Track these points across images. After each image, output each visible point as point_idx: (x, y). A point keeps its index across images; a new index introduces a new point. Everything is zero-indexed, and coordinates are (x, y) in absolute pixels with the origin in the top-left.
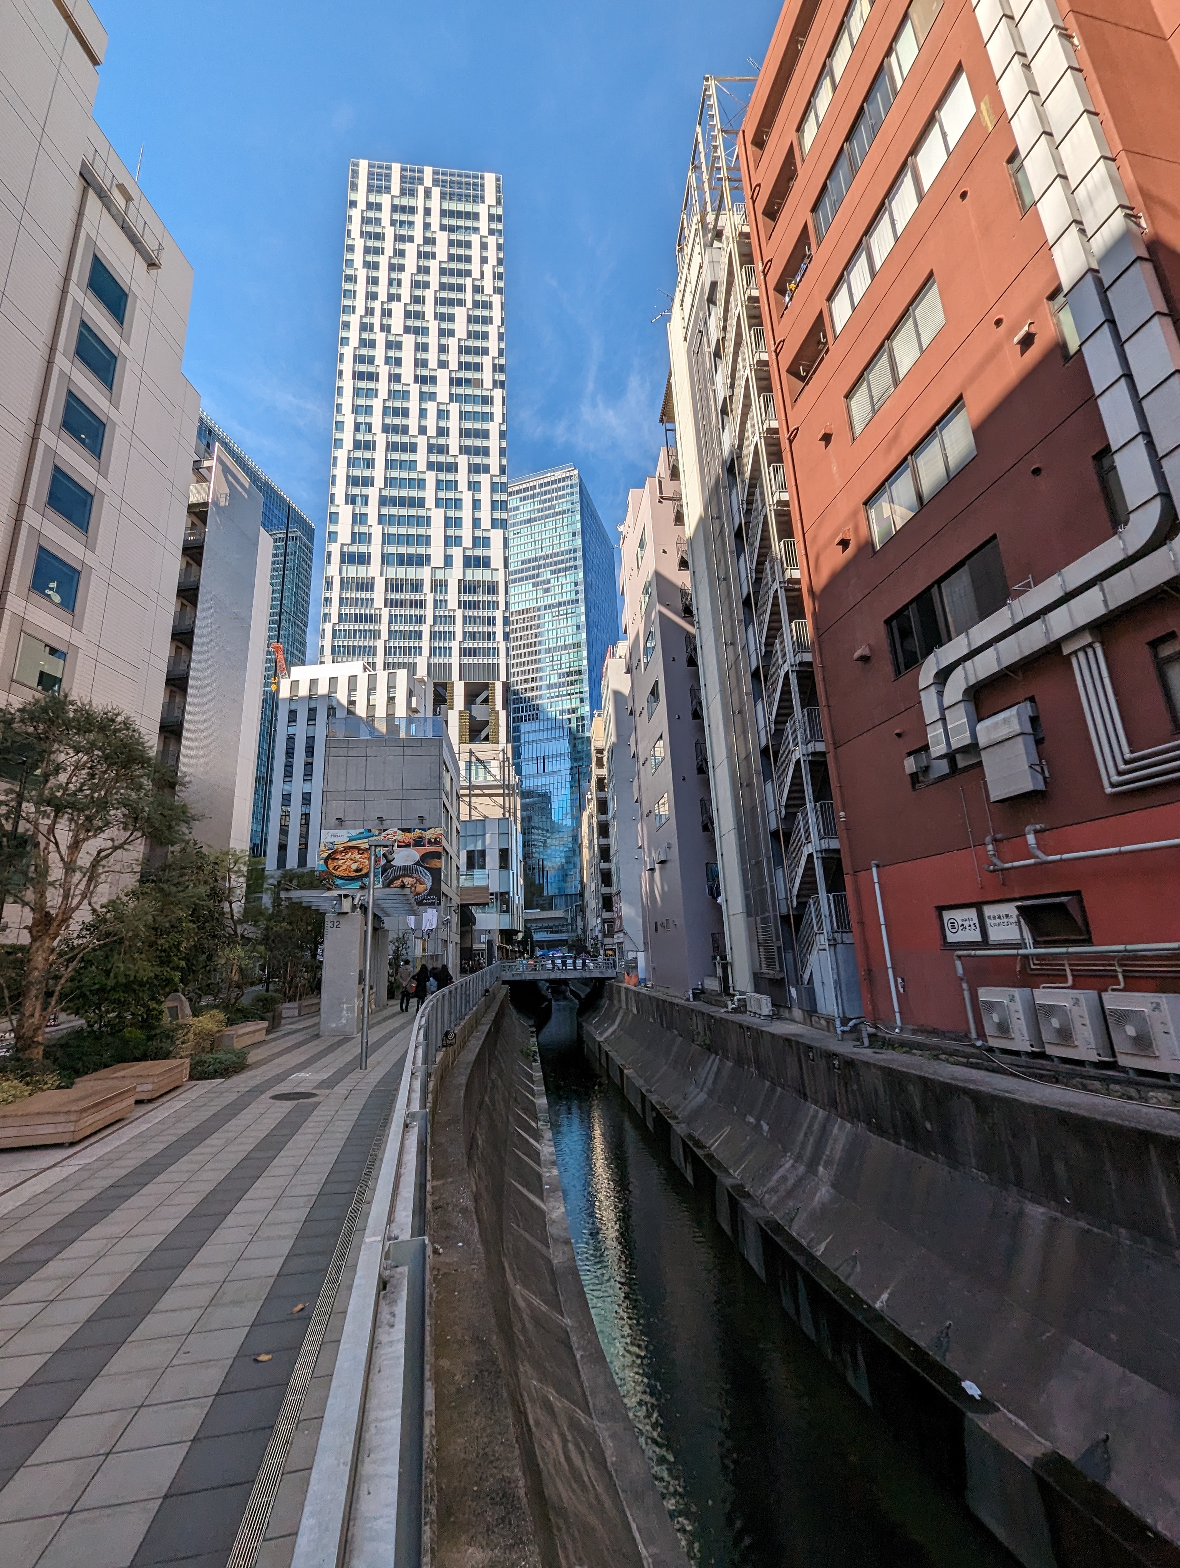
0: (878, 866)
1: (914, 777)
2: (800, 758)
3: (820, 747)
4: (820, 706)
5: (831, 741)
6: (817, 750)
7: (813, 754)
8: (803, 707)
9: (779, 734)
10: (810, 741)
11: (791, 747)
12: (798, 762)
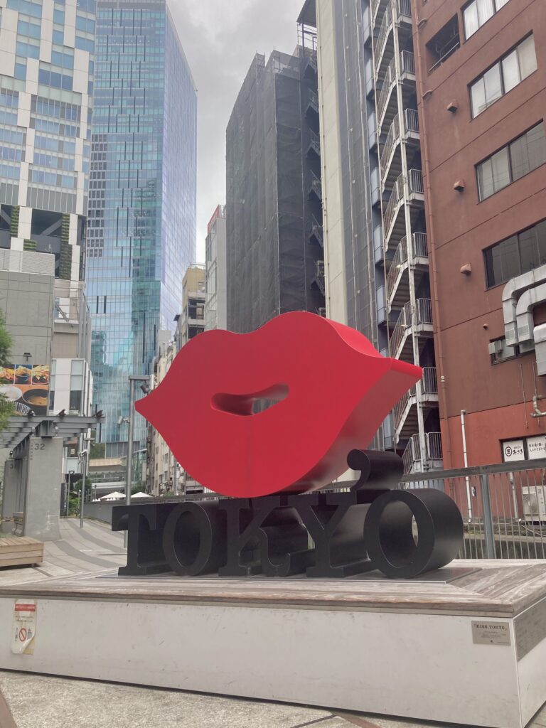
0: (464, 414)
1: (493, 356)
2: (412, 334)
3: (427, 328)
4: (432, 299)
5: (438, 325)
6: (425, 330)
7: (422, 332)
8: (417, 297)
9: (395, 314)
10: (420, 323)
11: (405, 325)
12: (410, 337)
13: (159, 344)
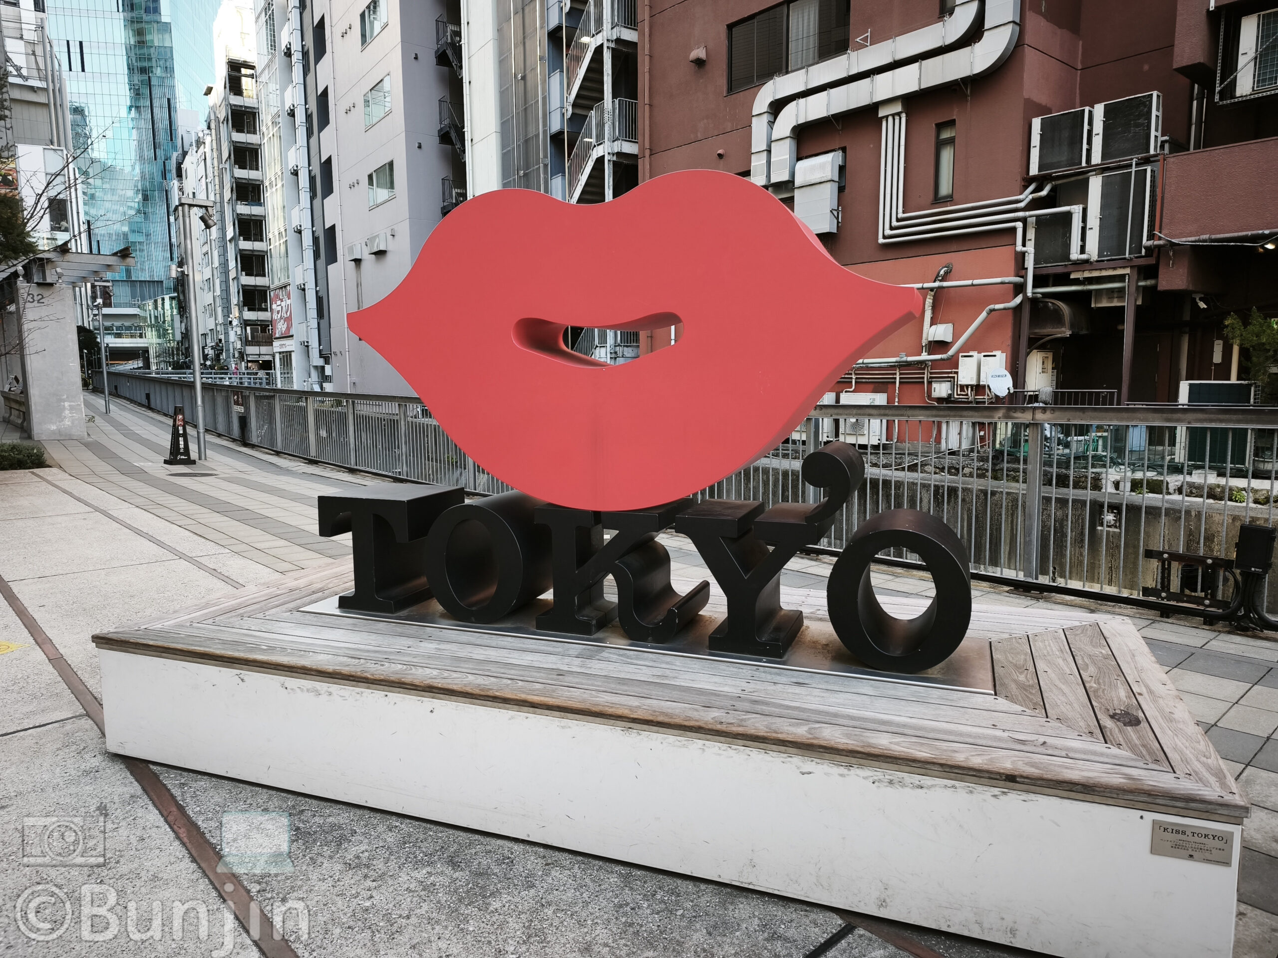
2: (603, 156)
3: (629, 148)
4: (639, 102)
5: (647, 145)
6: (624, 151)
7: (619, 154)
8: (614, 96)
9: (577, 120)
10: (617, 139)
11: (593, 141)
12: (600, 161)
13: (181, 131)
